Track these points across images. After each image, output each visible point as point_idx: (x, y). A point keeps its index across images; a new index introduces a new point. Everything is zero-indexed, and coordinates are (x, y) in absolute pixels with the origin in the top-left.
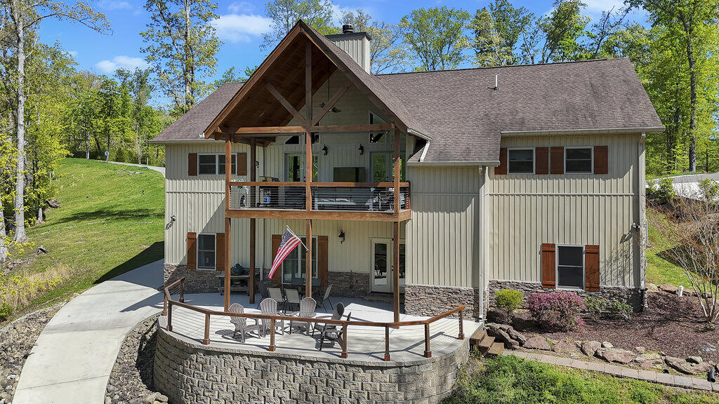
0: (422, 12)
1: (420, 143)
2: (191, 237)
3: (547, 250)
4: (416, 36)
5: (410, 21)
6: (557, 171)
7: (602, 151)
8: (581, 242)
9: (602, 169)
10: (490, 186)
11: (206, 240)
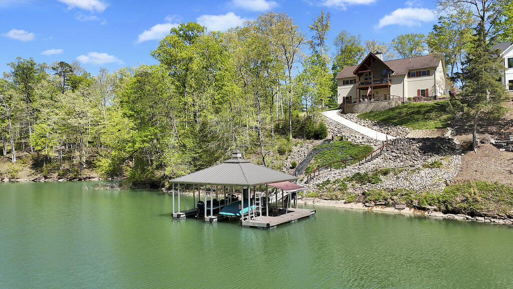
0: (402, 36)
1: (393, 72)
2: (344, 97)
3: (419, 91)
4: (399, 47)
5: (396, 40)
6: (420, 76)
7: (429, 71)
8: (424, 89)
9: (429, 75)
10: (406, 78)
11: (347, 98)
